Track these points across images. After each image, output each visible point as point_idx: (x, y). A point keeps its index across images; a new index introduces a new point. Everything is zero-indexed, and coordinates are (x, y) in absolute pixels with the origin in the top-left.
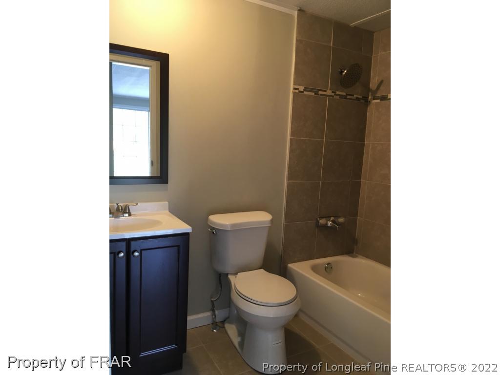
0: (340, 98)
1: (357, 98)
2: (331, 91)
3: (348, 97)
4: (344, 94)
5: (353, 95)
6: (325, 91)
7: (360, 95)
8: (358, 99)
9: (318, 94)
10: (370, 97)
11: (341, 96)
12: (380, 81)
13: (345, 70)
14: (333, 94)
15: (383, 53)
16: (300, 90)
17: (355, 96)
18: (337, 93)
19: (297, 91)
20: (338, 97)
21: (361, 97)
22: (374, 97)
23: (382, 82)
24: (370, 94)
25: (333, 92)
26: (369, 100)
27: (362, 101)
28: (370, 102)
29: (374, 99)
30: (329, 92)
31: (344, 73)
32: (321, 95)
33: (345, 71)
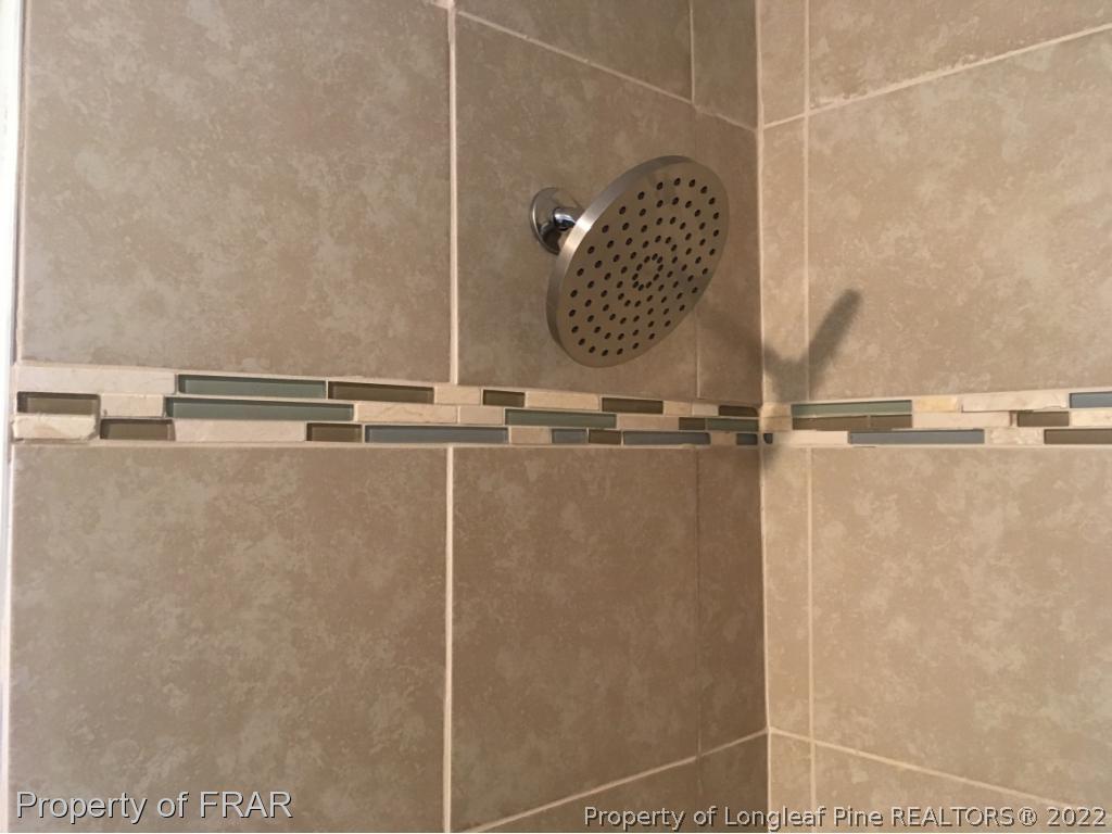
0: (557, 437)
1: (685, 422)
2: (475, 394)
3: (625, 421)
4: (590, 403)
5: (655, 407)
6: (422, 395)
7: (703, 401)
8: (692, 428)
9: (349, 432)
10: (767, 409)
11: (565, 426)
12: (831, 298)
13: (577, 214)
14: (495, 415)
15: (838, 101)
16: (111, 408)
17: (673, 410)
18: (534, 399)
19: (80, 426)
20: (541, 435)
21: (710, 411)
22: (797, 409)
23: (847, 306)
24: (766, 381)
25: (490, 398)
26: (763, 425)
27: (719, 438)
28: (768, 438)
29: (798, 424)
30: (456, 402)
31: (571, 243)
32: (377, 431)
33: (584, 225)
